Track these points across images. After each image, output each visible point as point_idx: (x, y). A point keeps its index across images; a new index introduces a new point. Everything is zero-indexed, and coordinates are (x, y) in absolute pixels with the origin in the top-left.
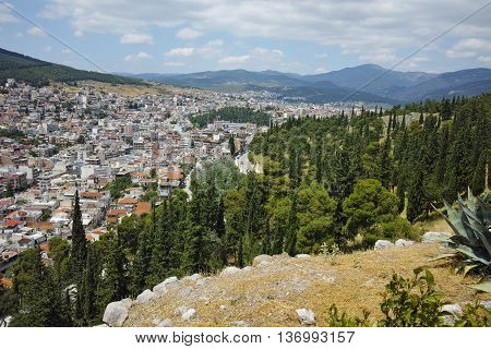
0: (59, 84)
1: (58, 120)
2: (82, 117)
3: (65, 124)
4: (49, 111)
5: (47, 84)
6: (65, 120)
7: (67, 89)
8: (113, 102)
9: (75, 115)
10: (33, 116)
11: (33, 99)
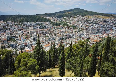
0: (88, 16)
1: (84, 24)
2: (90, 24)
3: (85, 25)
4: (83, 22)
5: (85, 16)
6: (86, 24)
7: (89, 17)
8: (100, 20)
9: (89, 23)
10: (79, 23)
11: (81, 19)
